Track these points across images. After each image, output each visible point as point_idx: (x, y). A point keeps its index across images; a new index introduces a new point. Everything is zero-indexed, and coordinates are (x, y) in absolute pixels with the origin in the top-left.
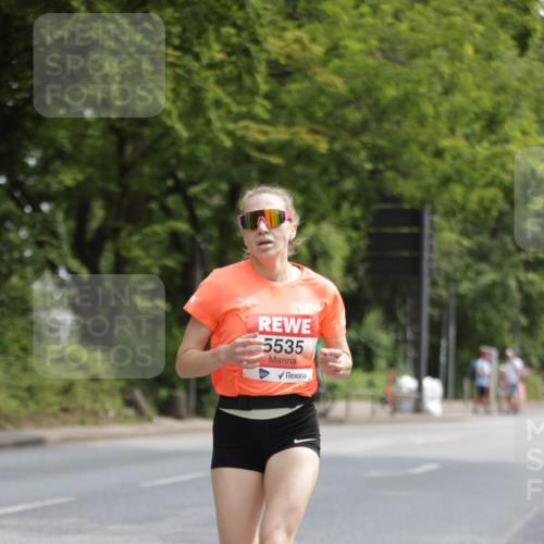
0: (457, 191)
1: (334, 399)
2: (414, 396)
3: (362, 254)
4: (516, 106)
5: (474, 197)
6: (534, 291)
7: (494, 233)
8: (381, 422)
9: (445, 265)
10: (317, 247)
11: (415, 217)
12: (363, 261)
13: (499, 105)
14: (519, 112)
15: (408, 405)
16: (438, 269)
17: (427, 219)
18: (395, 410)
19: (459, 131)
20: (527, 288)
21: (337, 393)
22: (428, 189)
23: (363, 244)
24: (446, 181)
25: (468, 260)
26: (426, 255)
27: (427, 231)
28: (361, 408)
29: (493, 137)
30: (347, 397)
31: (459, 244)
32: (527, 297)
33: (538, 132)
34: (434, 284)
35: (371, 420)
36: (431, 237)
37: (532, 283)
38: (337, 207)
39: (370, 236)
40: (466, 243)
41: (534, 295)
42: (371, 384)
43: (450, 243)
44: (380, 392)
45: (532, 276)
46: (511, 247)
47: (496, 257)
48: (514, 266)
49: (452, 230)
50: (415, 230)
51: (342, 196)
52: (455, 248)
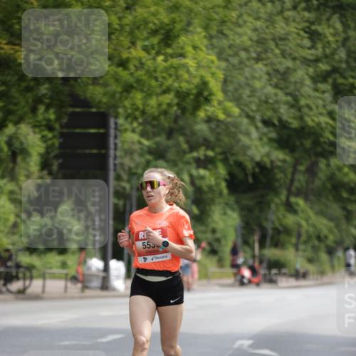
0: (138, 97)
1: (31, 278)
2: (102, 274)
3: (56, 152)
4: (189, 24)
5: (153, 102)
6: (204, 185)
7: (170, 134)
8: (73, 298)
9: (127, 162)
10: (17, 145)
11: (102, 119)
12: (56, 157)
13: (174, 22)
14: (191, 29)
15: (96, 283)
16: (122, 165)
17: (112, 121)
18: (85, 287)
19: (139, 44)
20: (198, 182)
21: (35, 272)
22: (113, 95)
23: (57, 142)
24: (128, 88)
25: (149, 157)
26: (112, 152)
27: (112, 132)
28: (55, 286)
29: (169, 51)
30: (43, 277)
31: (140, 143)
32: (198, 190)
33: (206, 47)
34: (118, 178)
35: (64, 296)
36: (116, 137)
37: (202, 178)
38: (34, 110)
39: (62, 135)
40: (146, 143)
41: (205, 188)
42: (64, 265)
43: (133, 143)
44: (72, 272)
45: (202, 172)
46: (185, 146)
47: (171, 155)
48: (188, 163)
49: (133, 131)
50: (102, 131)
51: (38, 100)
52: (137, 147)
